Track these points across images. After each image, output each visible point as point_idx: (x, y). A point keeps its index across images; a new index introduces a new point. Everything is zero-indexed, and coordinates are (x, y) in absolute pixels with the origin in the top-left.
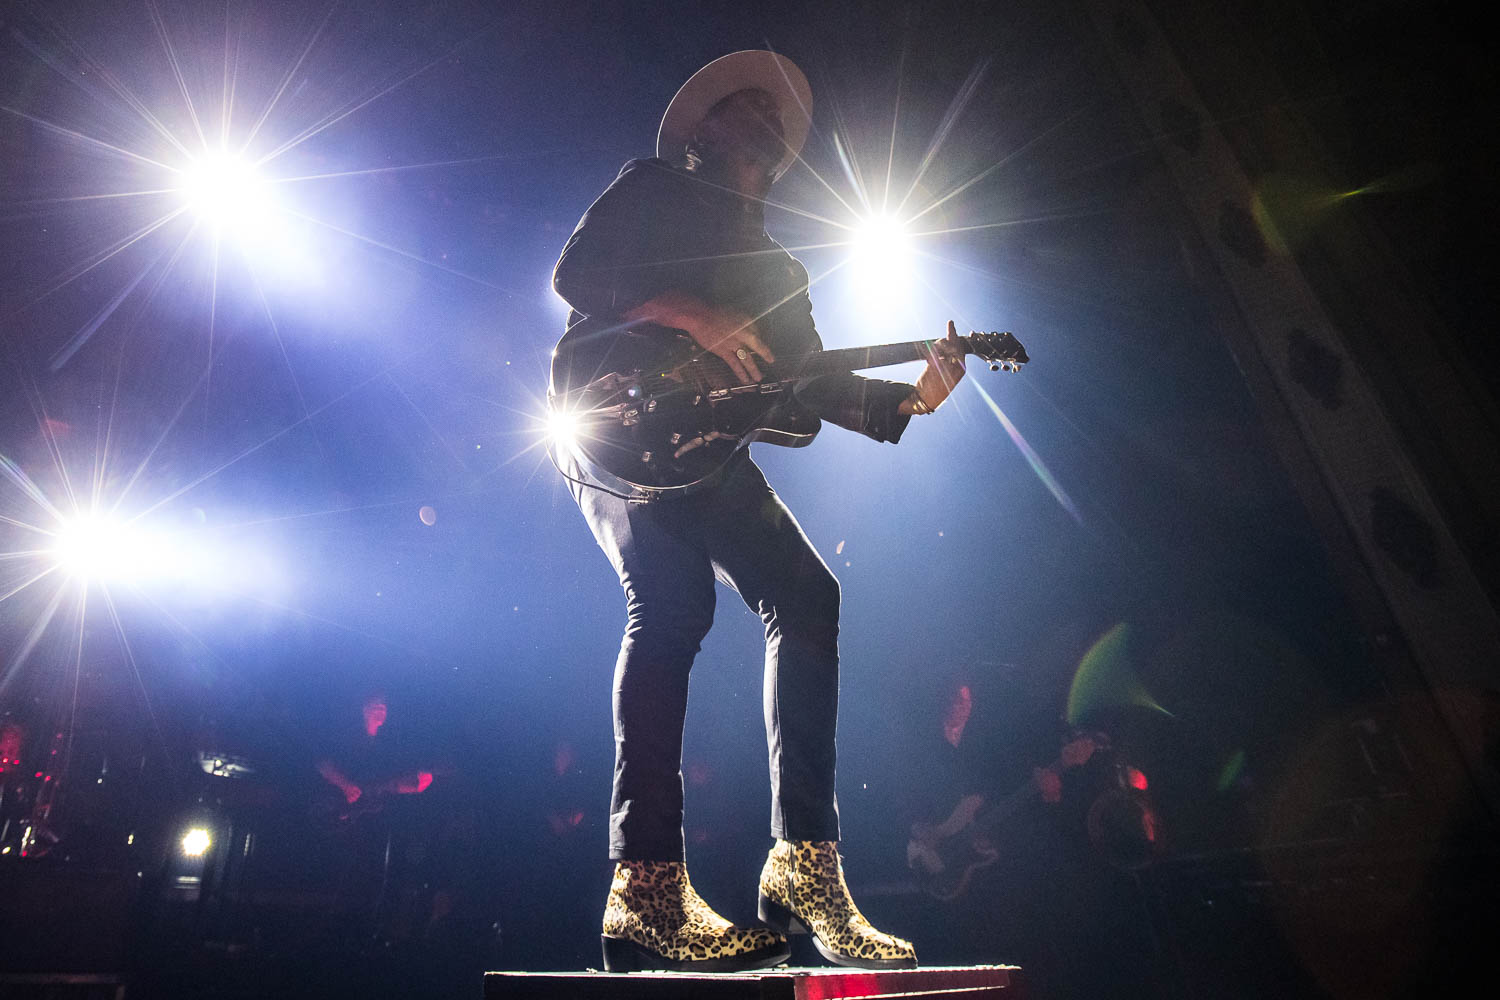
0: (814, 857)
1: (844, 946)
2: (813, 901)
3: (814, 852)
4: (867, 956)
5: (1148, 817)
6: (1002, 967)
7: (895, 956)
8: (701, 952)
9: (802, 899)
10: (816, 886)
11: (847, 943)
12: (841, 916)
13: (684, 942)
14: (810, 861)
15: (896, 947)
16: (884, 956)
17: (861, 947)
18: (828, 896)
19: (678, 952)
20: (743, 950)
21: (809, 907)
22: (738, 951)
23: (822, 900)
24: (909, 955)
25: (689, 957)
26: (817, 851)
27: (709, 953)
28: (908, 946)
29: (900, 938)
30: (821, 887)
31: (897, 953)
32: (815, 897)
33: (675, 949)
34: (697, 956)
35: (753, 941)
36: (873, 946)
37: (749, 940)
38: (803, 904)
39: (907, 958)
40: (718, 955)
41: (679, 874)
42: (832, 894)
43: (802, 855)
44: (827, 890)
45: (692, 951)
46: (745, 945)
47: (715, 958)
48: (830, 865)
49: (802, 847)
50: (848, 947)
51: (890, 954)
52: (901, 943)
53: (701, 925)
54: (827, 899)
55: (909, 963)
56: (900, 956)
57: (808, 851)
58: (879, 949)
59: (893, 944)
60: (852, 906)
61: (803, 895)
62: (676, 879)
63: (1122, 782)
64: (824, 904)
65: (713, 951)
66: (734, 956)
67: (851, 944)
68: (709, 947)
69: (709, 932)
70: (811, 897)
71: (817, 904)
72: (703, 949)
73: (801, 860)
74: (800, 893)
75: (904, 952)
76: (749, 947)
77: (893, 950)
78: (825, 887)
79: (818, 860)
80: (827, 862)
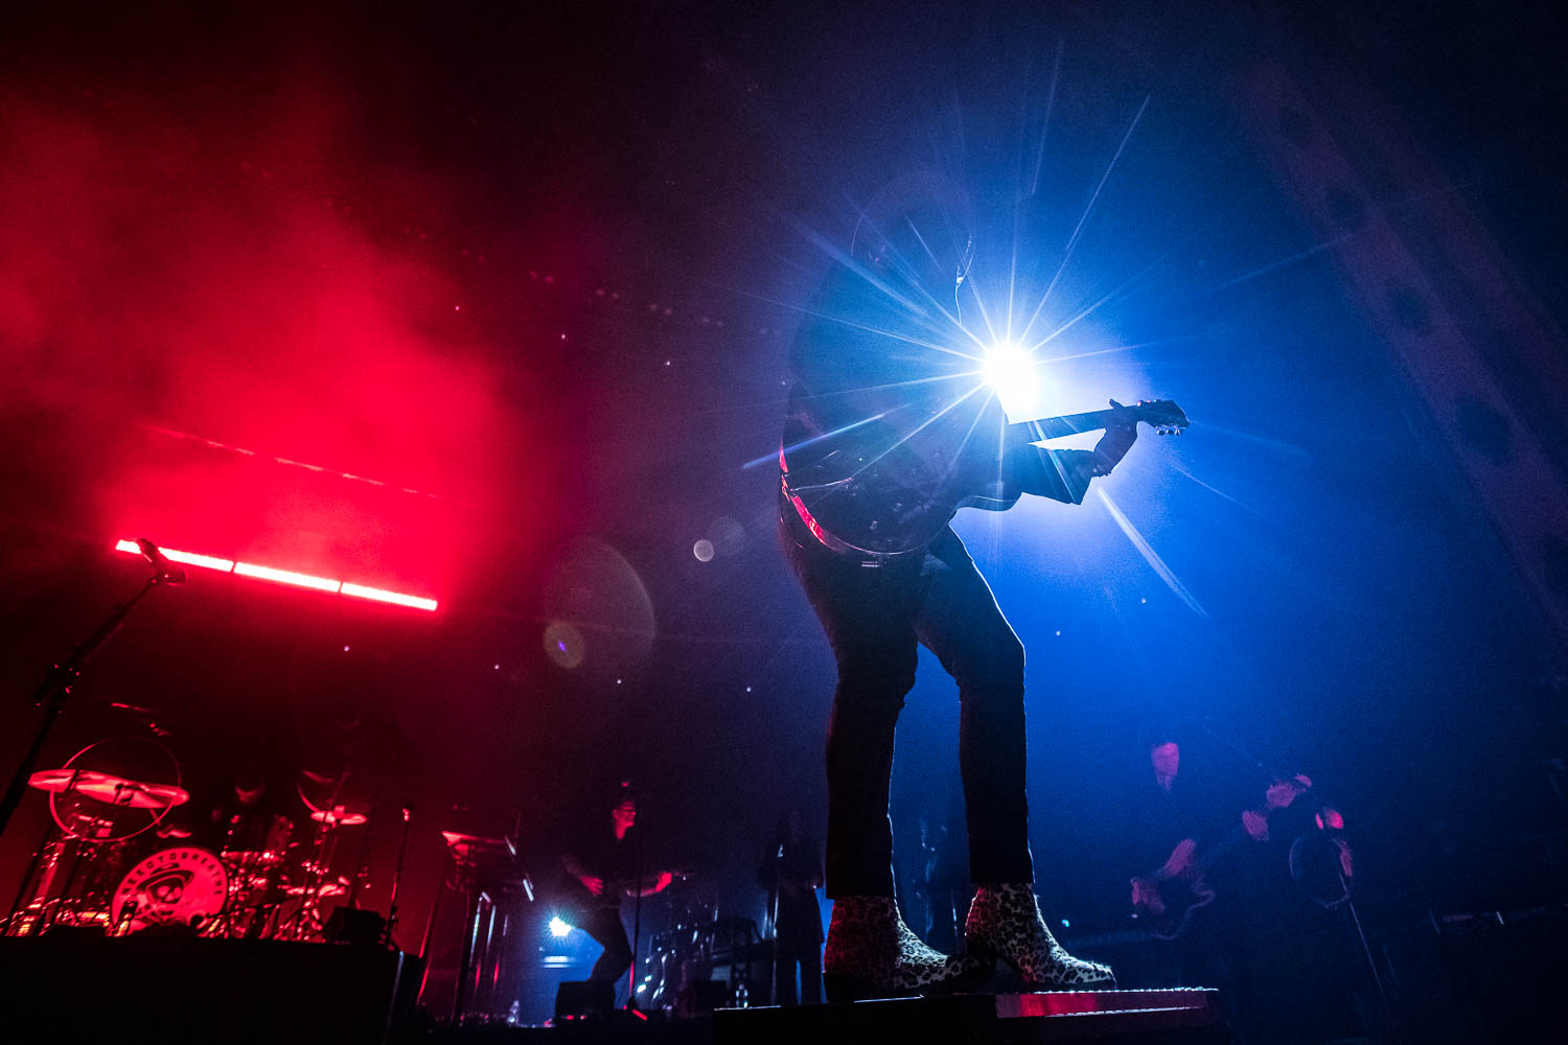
0: (1012, 898)
1: (1048, 975)
2: (1015, 938)
3: (1013, 893)
4: (1070, 981)
5: (1345, 856)
6: (1200, 988)
7: (1095, 979)
8: (912, 980)
9: (1005, 938)
10: (1017, 924)
11: (1051, 972)
12: (1043, 948)
13: (898, 972)
14: (1010, 902)
15: (1096, 970)
16: (1086, 980)
17: (1064, 975)
18: (1029, 931)
19: (892, 983)
20: (950, 974)
21: (1012, 945)
22: (947, 976)
23: (1024, 936)
24: (1108, 977)
25: (903, 985)
26: (1015, 892)
27: (920, 981)
28: (1107, 970)
29: (1099, 963)
30: (1022, 924)
31: (1097, 976)
32: (1017, 935)
33: (889, 979)
34: (910, 984)
35: (960, 965)
36: (1075, 971)
37: (956, 965)
38: (1006, 943)
39: (1106, 980)
40: (928, 982)
41: (890, 911)
42: (1032, 929)
43: (1002, 897)
44: (1028, 926)
45: (905, 979)
46: (952, 970)
47: (926, 984)
48: (1028, 904)
49: (1001, 890)
50: (1052, 976)
51: (1091, 977)
52: (1100, 967)
53: (913, 956)
54: (1027, 934)
55: (1108, 984)
56: (1100, 979)
57: (1007, 893)
58: (1080, 974)
59: (1093, 968)
60: (1052, 939)
61: (1006, 935)
62: (889, 915)
63: (1320, 823)
64: (1026, 939)
65: (925, 978)
66: (942, 981)
67: (1055, 973)
68: (920, 975)
69: (919, 962)
70: (1014, 935)
71: (1020, 940)
72: (915, 977)
73: (1000, 901)
74: (1003, 933)
75: (1103, 974)
76: (957, 971)
77: (1093, 974)
78: (1025, 923)
79: (1017, 899)
80: (1025, 901)
